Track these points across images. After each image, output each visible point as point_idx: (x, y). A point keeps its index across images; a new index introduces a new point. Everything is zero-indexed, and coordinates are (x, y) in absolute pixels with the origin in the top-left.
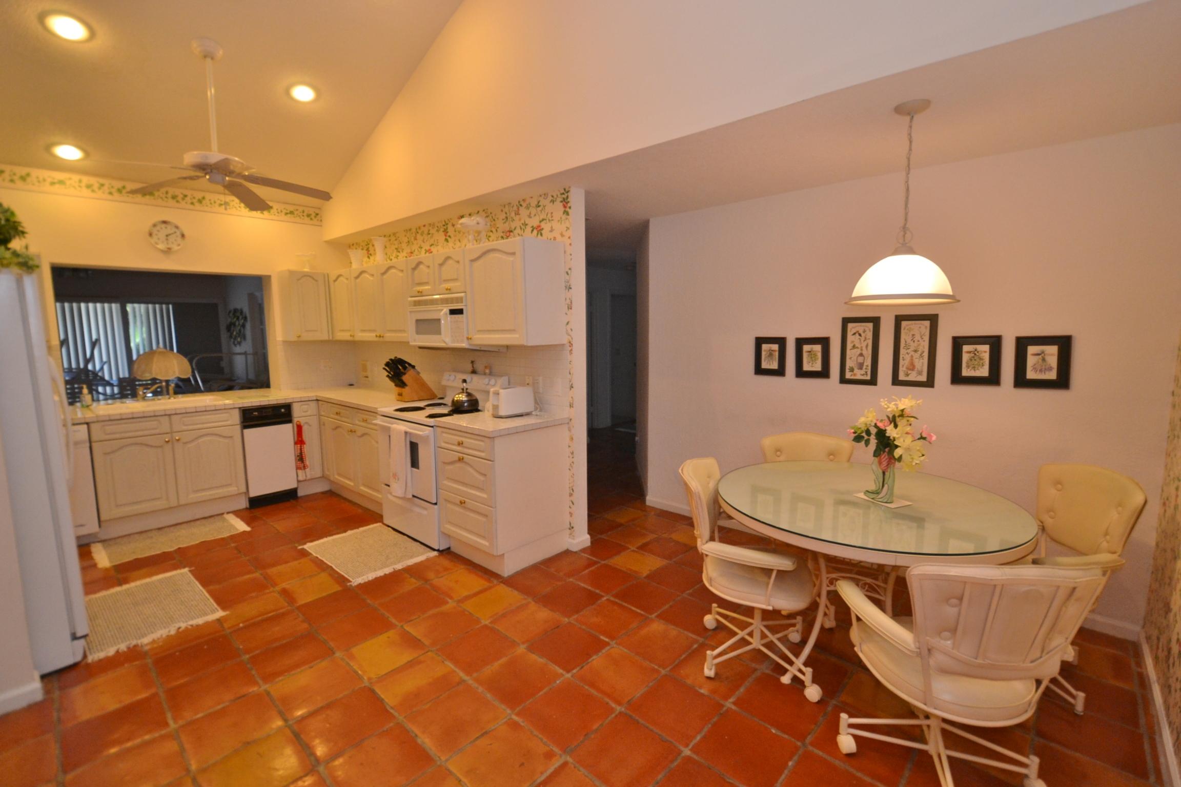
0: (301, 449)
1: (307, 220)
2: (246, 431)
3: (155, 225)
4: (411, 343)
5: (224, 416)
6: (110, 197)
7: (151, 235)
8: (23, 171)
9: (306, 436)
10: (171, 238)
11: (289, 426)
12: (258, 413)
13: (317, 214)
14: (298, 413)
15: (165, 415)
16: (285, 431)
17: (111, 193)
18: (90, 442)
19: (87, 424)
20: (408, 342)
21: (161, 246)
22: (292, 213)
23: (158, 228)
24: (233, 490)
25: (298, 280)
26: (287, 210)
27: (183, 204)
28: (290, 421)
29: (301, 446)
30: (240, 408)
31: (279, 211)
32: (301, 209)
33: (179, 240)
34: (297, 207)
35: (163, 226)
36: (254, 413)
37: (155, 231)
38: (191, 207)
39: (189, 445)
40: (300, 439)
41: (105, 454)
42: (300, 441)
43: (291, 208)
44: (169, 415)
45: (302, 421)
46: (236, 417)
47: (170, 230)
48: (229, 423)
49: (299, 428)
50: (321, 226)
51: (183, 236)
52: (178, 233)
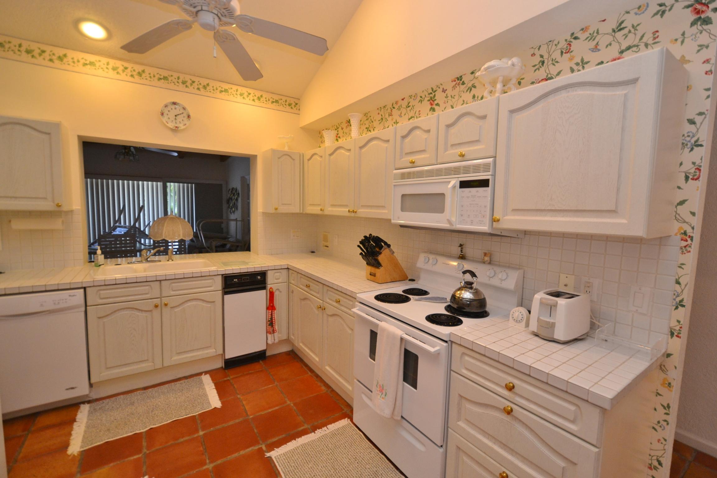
0: (272, 314)
1: (288, 108)
2: (226, 297)
3: (166, 106)
4: (392, 221)
5: (208, 282)
6: (131, 79)
7: (162, 114)
8: (60, 52)
9: (277, 303)
10: (179, 118)
11: (264, 291)
12: (238, 280)
13: (297, 104)
14: (272, 281)
15: (156, 281)
16: (260, 296)
17: (132, 76)
18: (86, 306)
19: (85, 288)
20: (390, 220)
21: (171, 125)
22: (277, 101)
23: (169, 108)
24: (211, 352)
25: (279, 158)
26: (273, 99)
27: (191, 89)
28: (264, 288)
29: (272, 312)
30: (222, 275)
31: (267, 99)
32: (284, 99)
33: (186, 119)
34: (280, 97)
35: (173, 107)
36: (235, 280)
37: (166, 112)
38: (198, 92)
39: (177, 310)
40: (271, 305)
41: (99, 318)
42: (271, 307)
43: (276, 97)
44: (160, 281)
45: (274, 287)
46: (218, 283)
47: (178, 110)
48: (212, 288)
49: (272, 294)
50: (299, 114)
51: (189, 116)
52: (185, 115)
